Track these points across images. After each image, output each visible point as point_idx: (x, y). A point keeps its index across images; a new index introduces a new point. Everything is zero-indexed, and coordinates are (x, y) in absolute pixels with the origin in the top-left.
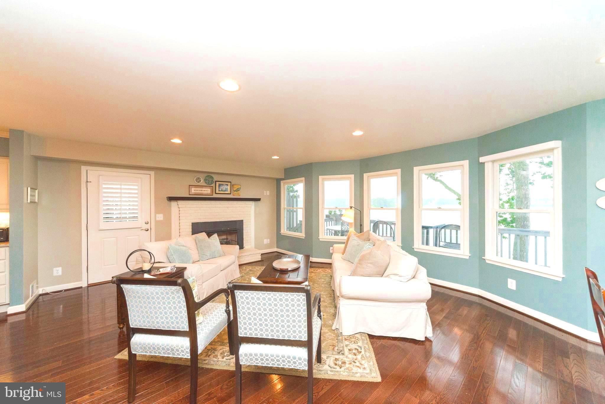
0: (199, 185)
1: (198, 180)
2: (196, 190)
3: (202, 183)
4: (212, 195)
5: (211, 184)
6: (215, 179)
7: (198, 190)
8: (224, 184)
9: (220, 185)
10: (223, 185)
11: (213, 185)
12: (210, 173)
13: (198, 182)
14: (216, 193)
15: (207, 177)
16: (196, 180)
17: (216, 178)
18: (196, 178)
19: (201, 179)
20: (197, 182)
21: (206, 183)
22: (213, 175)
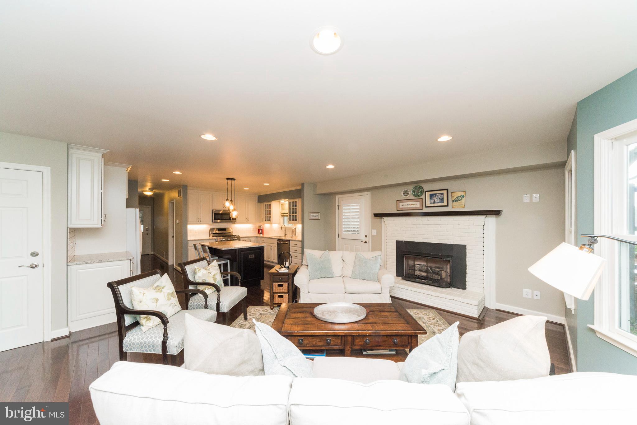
0: (406, 199)
1: (406, 193)
2: (404, 205)
3: (411, 196)
4: (422, 209)
5: (420, 196)
6: (425, 189)
7: (406, 205)
8: (437, 194)
9: (431, 196)
10: (435, 194)
11: (423, 197)
12: (418, 183)
13: (406, 196)
14: (426, 207)
15: (415, 188)
16: (403, 194)
17: (426, 187)
18: (404, 192)
19: (408, 191)
20: (404, 195)
21: (414, 195)
22: (422, 185)
